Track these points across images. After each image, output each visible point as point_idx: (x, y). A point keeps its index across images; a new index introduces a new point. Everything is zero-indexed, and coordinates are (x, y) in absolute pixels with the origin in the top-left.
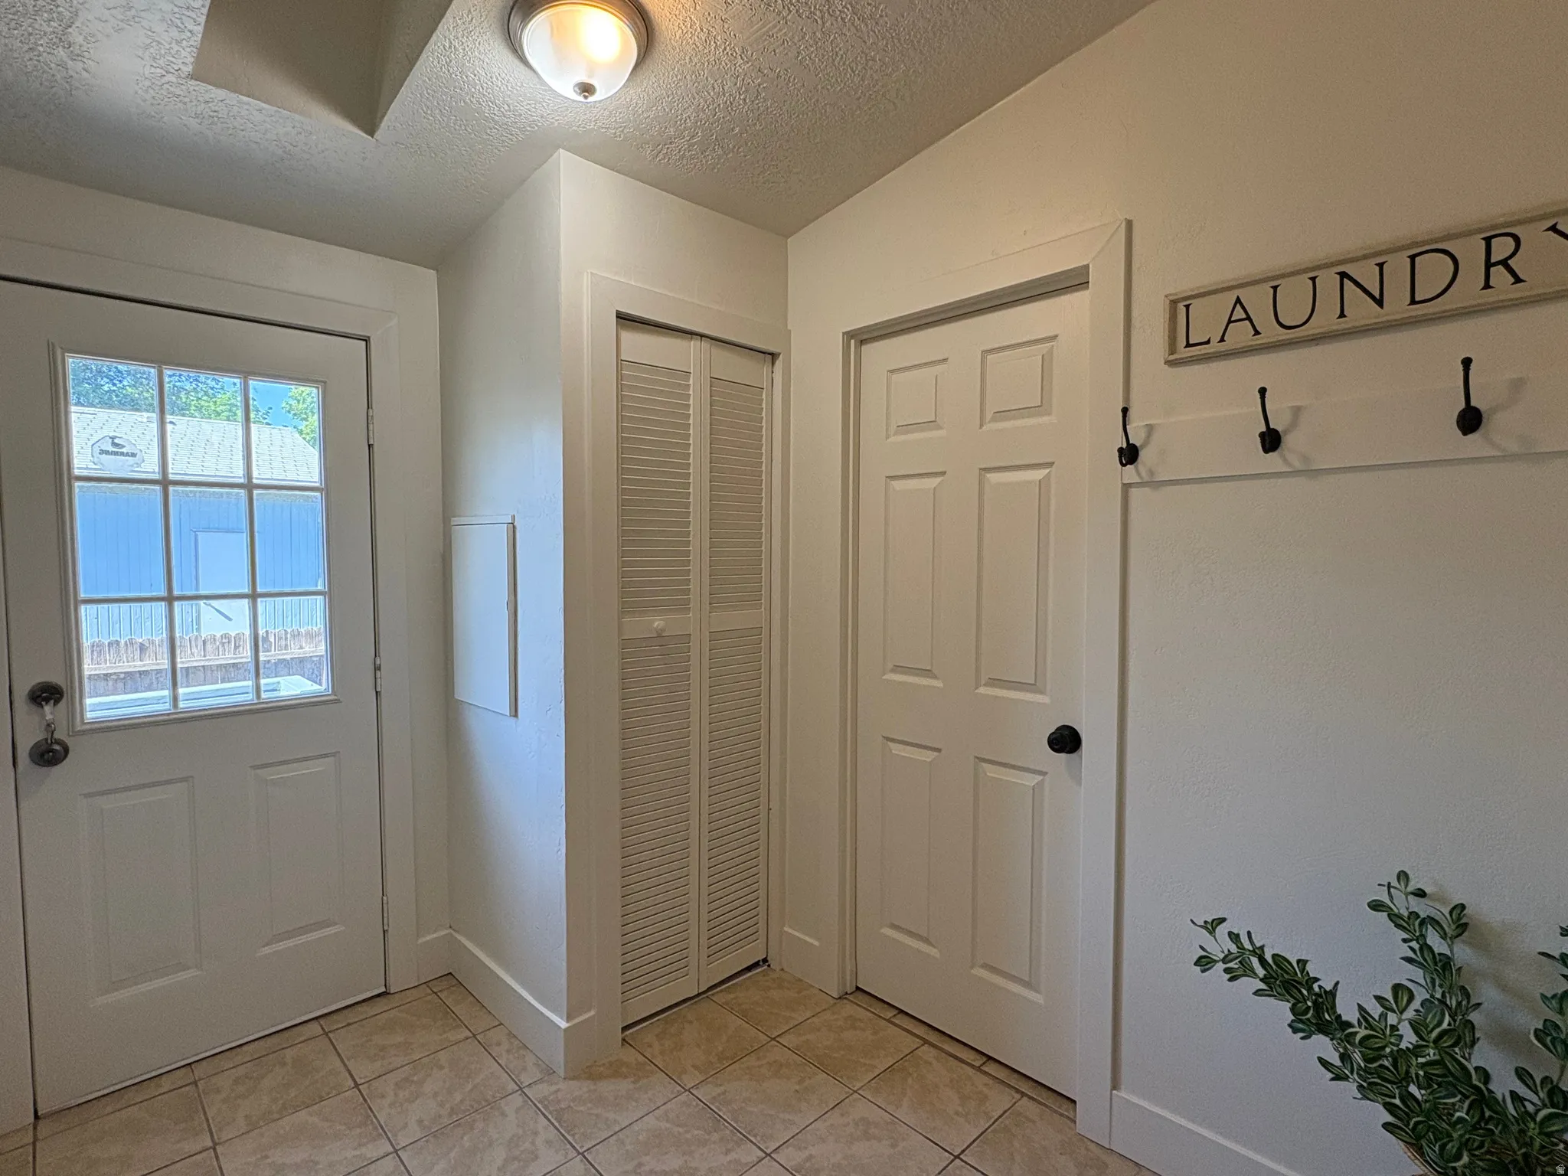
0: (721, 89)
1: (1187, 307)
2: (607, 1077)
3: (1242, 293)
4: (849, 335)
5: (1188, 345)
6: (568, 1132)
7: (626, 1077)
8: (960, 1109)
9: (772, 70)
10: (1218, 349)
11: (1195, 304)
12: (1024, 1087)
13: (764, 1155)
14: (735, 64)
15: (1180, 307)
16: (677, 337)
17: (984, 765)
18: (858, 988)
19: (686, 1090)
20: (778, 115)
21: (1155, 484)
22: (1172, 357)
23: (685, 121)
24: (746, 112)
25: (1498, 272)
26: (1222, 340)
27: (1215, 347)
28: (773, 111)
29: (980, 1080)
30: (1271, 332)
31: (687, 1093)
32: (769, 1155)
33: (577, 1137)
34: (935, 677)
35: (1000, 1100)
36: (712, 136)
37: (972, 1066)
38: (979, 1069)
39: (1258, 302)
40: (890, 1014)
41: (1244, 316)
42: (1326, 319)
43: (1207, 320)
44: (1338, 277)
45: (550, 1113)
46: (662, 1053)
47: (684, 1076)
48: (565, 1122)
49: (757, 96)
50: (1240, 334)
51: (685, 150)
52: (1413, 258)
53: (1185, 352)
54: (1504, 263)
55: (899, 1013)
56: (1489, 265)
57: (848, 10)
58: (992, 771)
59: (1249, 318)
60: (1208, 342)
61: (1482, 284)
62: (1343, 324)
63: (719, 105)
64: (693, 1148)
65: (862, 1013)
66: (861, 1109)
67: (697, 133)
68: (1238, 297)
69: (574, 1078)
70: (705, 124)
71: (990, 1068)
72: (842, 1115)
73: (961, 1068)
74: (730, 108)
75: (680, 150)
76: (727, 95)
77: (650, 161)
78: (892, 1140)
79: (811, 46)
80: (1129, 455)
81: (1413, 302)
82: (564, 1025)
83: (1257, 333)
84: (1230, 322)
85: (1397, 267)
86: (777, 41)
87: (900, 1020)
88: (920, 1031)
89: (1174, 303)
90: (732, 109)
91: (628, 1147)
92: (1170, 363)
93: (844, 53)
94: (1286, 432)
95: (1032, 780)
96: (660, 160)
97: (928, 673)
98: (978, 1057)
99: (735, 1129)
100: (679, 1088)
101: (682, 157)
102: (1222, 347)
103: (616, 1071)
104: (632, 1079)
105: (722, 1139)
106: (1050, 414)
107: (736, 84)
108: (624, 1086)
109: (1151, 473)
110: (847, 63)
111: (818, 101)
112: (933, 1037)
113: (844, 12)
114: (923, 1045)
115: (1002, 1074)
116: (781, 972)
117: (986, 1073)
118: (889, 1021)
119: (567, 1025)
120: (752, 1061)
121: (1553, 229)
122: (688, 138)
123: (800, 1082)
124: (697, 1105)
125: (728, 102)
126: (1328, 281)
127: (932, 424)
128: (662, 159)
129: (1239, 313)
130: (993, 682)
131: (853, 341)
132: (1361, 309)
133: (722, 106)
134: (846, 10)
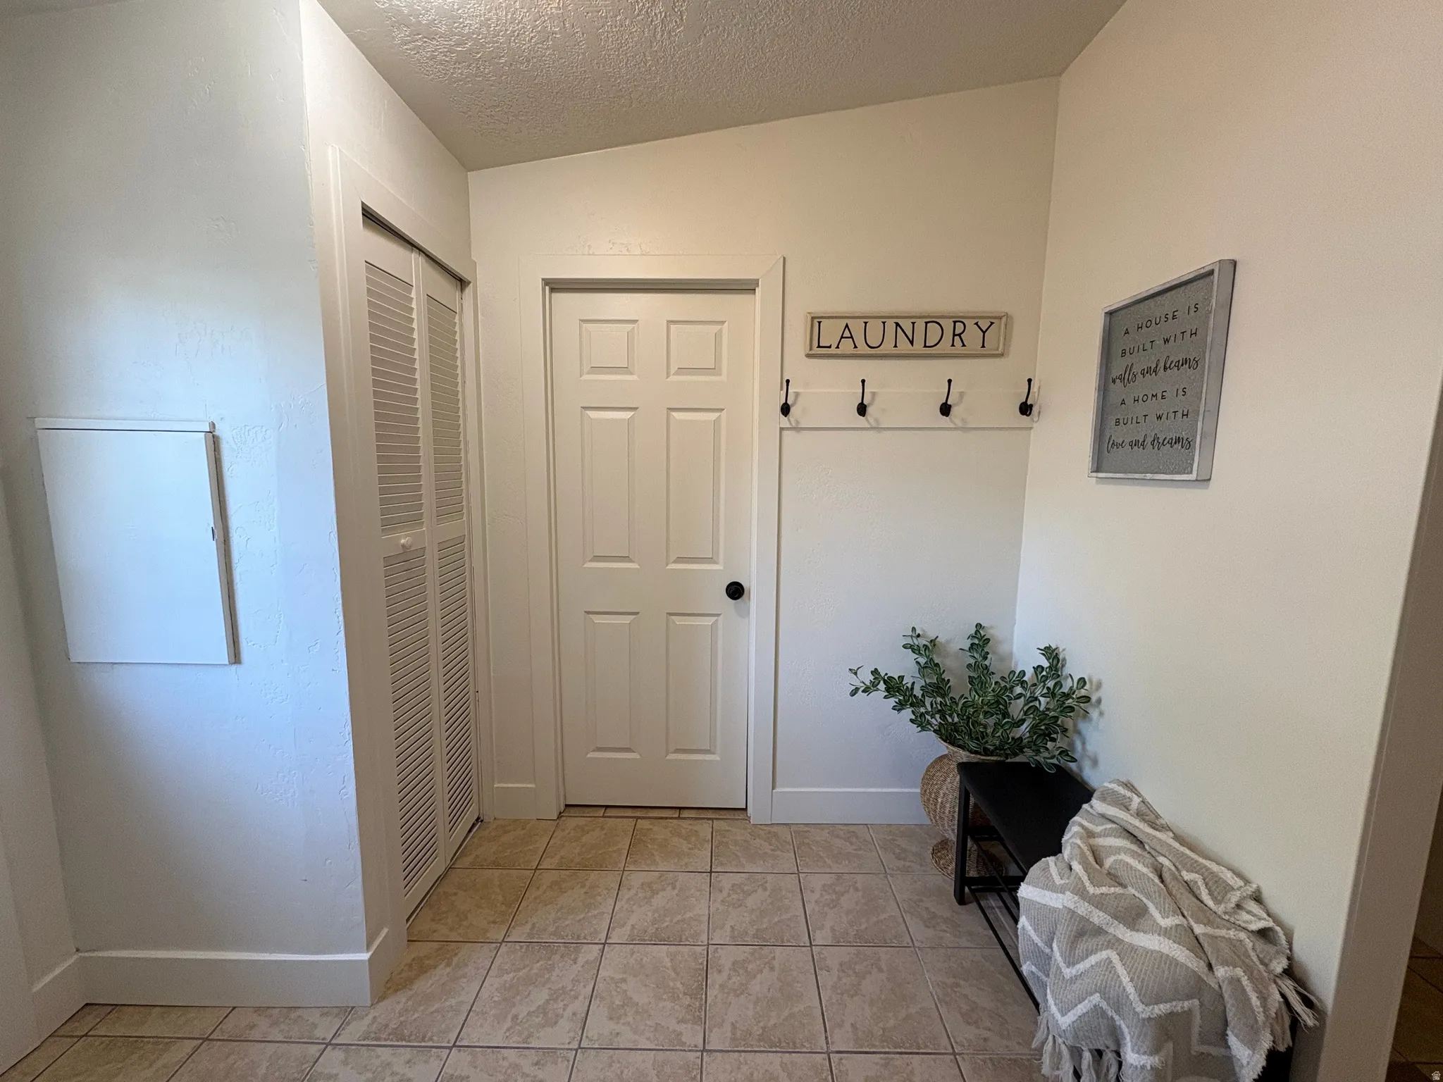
0: (520, 18)
1: (820, 323)
2: (417, 977)
3: (850, 322)
4: (546, 282)
5: (819, 347)
6: (423, 1040)
7: (435, 968)
8: (690, 846)
9: (573, 27)
10: (834, 353)
11: (824, 323)
12: (710, 815)
13: (602, 946)
14: (549, 4)
15: (817, 321)
16: (402, 246)
17: (673, 617)
18: (567, 806)
19: (501, 943)
20: (547, 66)
21: (797, 429)
22: (811, 353)
23: (464, 26)
24: (525, 49)
25: (957, 338)
26: (838, 347)
27: (833, 350)
28: (546, 61)
29: (685, 824)
30: (863, 349)
31: (504, 944)
32: (604, 944)
33: (435, 1038)
34: (631, 561)
35: (704, 829)
36: (478, 53)
37: (675, 818)
38: (679, 818)
39: (856, 328)
40: (601, 812)
41: (850, 336)
42: (888, 347)
43: (831, 333)
44: (895, 325)
45: (386, 1040)
46: (451, 930)
47: (488, 935)
48: (411, 1035)
49: (544, 41)
50: (847, 346)
51: (441, 52)
52: (927, 323)
53: (817, 351)
54: (959, 335)
55: (605, 810)
56: (954, 335)
57: (661, 16)
58: (678, 621)
59: (852, 337)
60: (830, 347)
61: (951, 344)
62: (895, 351)
63: (506, 30)
64: (547, 976)
65: (582, 821)
66: (636, 879)
67: (466, 44)
68: (847, 324)
69: (382, 998)
70: (481, 39)
71: (685, 814)
72: (629, 889)
73: (671, 823)
74: (513, 38)
75: (436, 50)
76: (520, 25)
77: (396, 45)
78: (670, 886)
79: (616, 27)
80: (786, 410)
81: (925, 346)
82: (365, 956)
83: (856, 347)
84: (842, 337)
85: (920, 325)
86: (596, 7)
87: (610, 812)
88: (629, 813)
89: (813, 318)
90: (514, 40)
91: (493, 1012)
92: (808, 356)
93: (632, 46)
94: (869, 404)
95: (708, 621)
96: (407, 49)
97: (626, 559)
98: (674, 811)
99: (565, 943)
100: (494, 945)
101: (434, 57)
102: (838, 351)
103: (421, 968)
104: (444, 964)
105: (562, 956)
106: (720, 375)
107: (536, 21)
108: (442, 973)
109: (798, 422)
110: (628, 55)
111: (585, 71)
112: (638, 813)
113: (657, 16)
114: (637, 821)
115: (693, 814)
116: (496, 821)
117: (684, 818)
118: (603, 817)
119: (370, 954)
120: (533, 893)
121: (976, 324)
122: (453, 43)
123: (583, 886)
124: (521, 947)
125: (517, 32)
126: (890, 325)
127: (625, 370)
128: (410, 49)
129: (847, 334)
130: (680, 560)
131: (547, 288)
132: (904, 345)
133: (508, 32)
134: (659, 16)
